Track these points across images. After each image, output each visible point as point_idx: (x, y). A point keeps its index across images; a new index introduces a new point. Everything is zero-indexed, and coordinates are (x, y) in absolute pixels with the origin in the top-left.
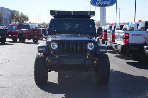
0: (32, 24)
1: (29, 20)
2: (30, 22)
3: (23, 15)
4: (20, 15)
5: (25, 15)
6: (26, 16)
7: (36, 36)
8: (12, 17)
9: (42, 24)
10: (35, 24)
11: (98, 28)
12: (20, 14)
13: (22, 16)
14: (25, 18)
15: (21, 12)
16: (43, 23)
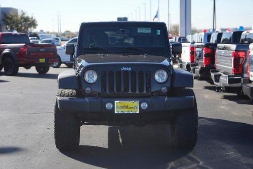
0: (45, 33)
1: (37, 25)
2: (42, 31)
3: (25, 16)
4: (20, 17)
5: (30, 16)
6: (32, 18)
7: (42, 60)
8: (4, 20)
9: (64, 35)
10: (51, 33)
11: (177, 39)
12: (20, 14)
13: (24, 18)
14: (29, 21)
15: (22, 11)
16: (67, 31)
